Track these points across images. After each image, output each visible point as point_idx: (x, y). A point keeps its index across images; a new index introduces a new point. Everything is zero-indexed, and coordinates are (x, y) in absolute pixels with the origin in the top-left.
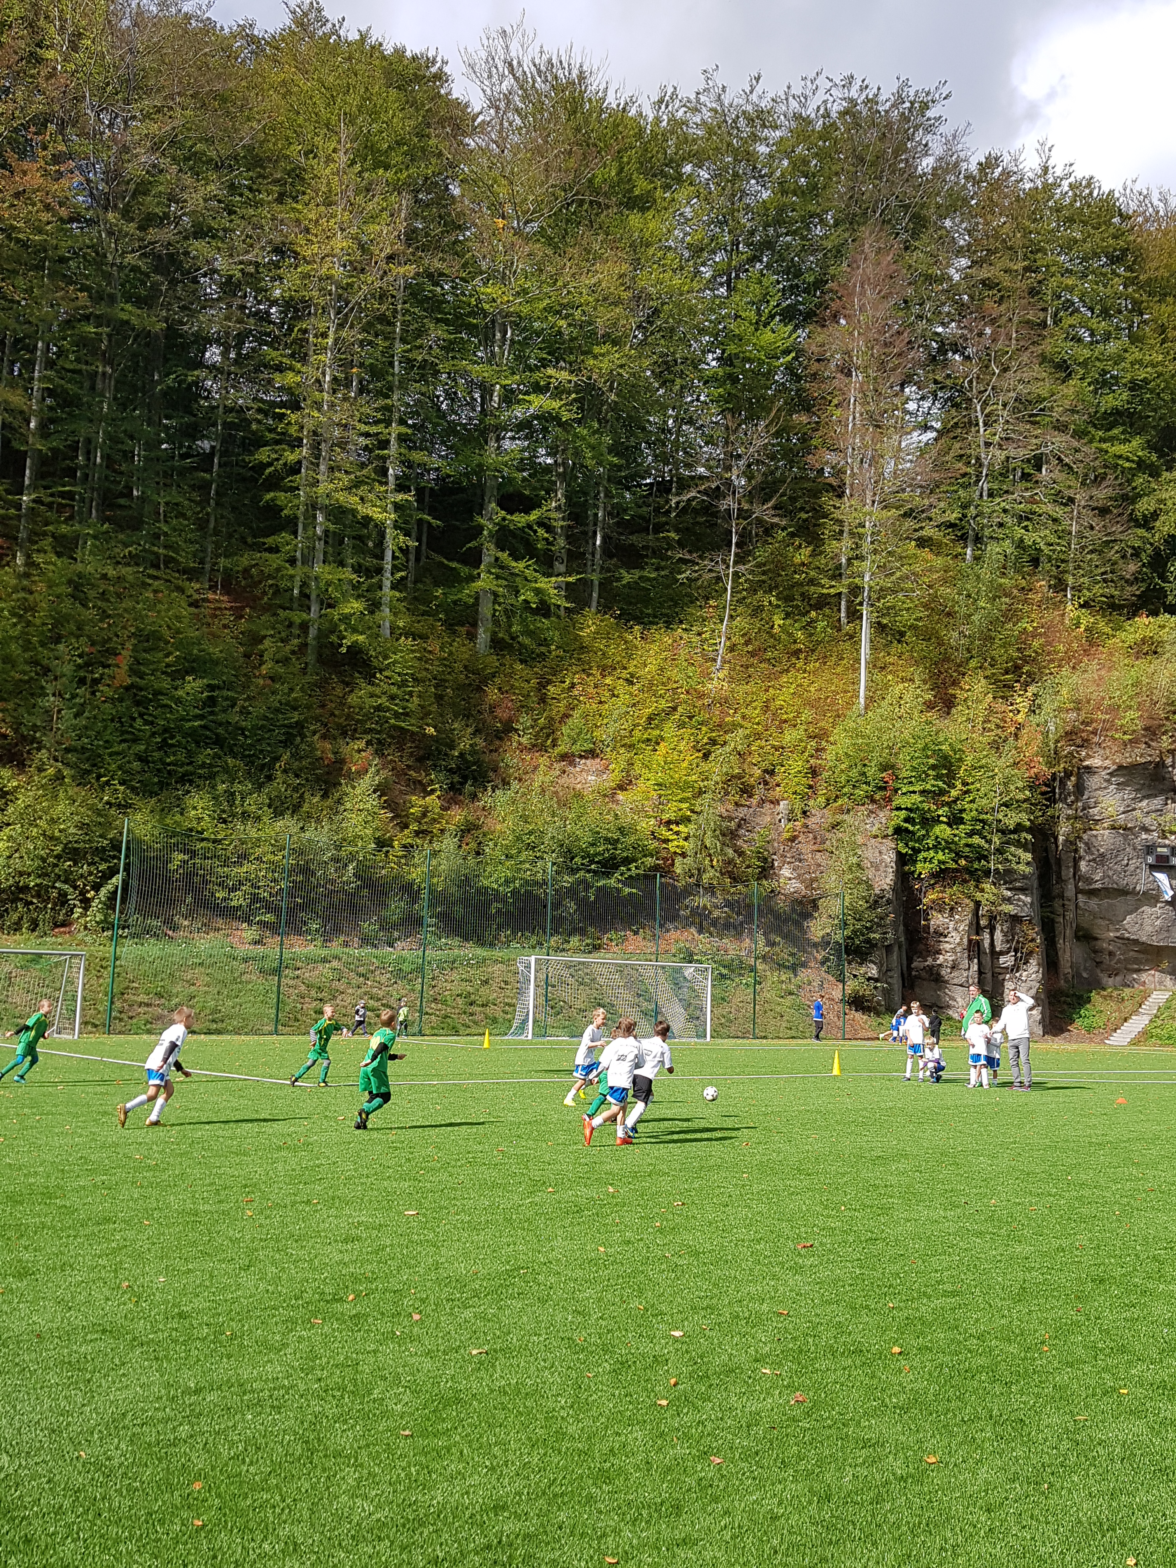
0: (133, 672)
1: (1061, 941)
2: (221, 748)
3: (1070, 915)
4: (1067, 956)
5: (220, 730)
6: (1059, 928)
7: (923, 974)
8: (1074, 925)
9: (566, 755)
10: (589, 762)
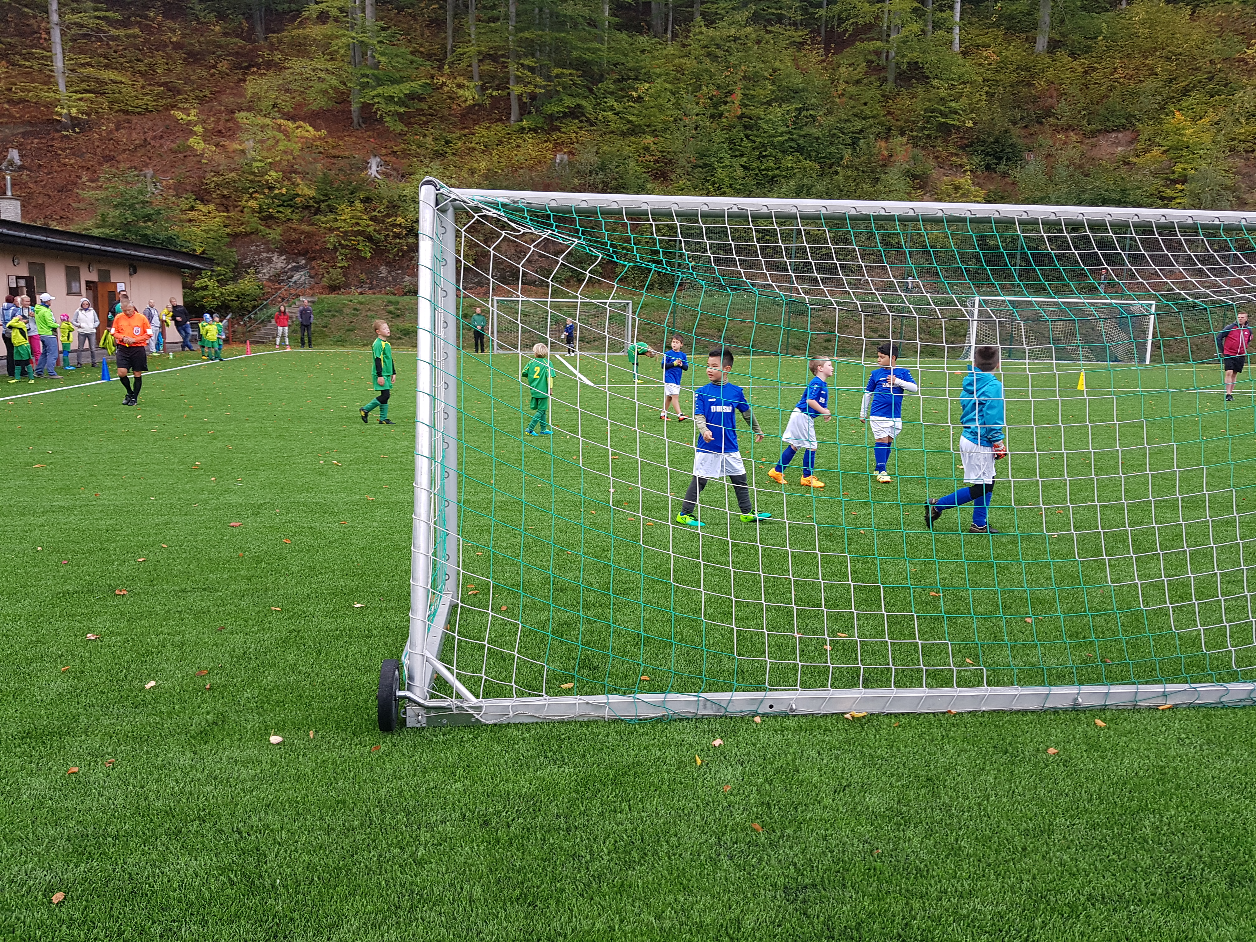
0: (742, 104)
2: (802, 154)
5: (801, 141)
9: (1099, 131)
10: (1120, 135)
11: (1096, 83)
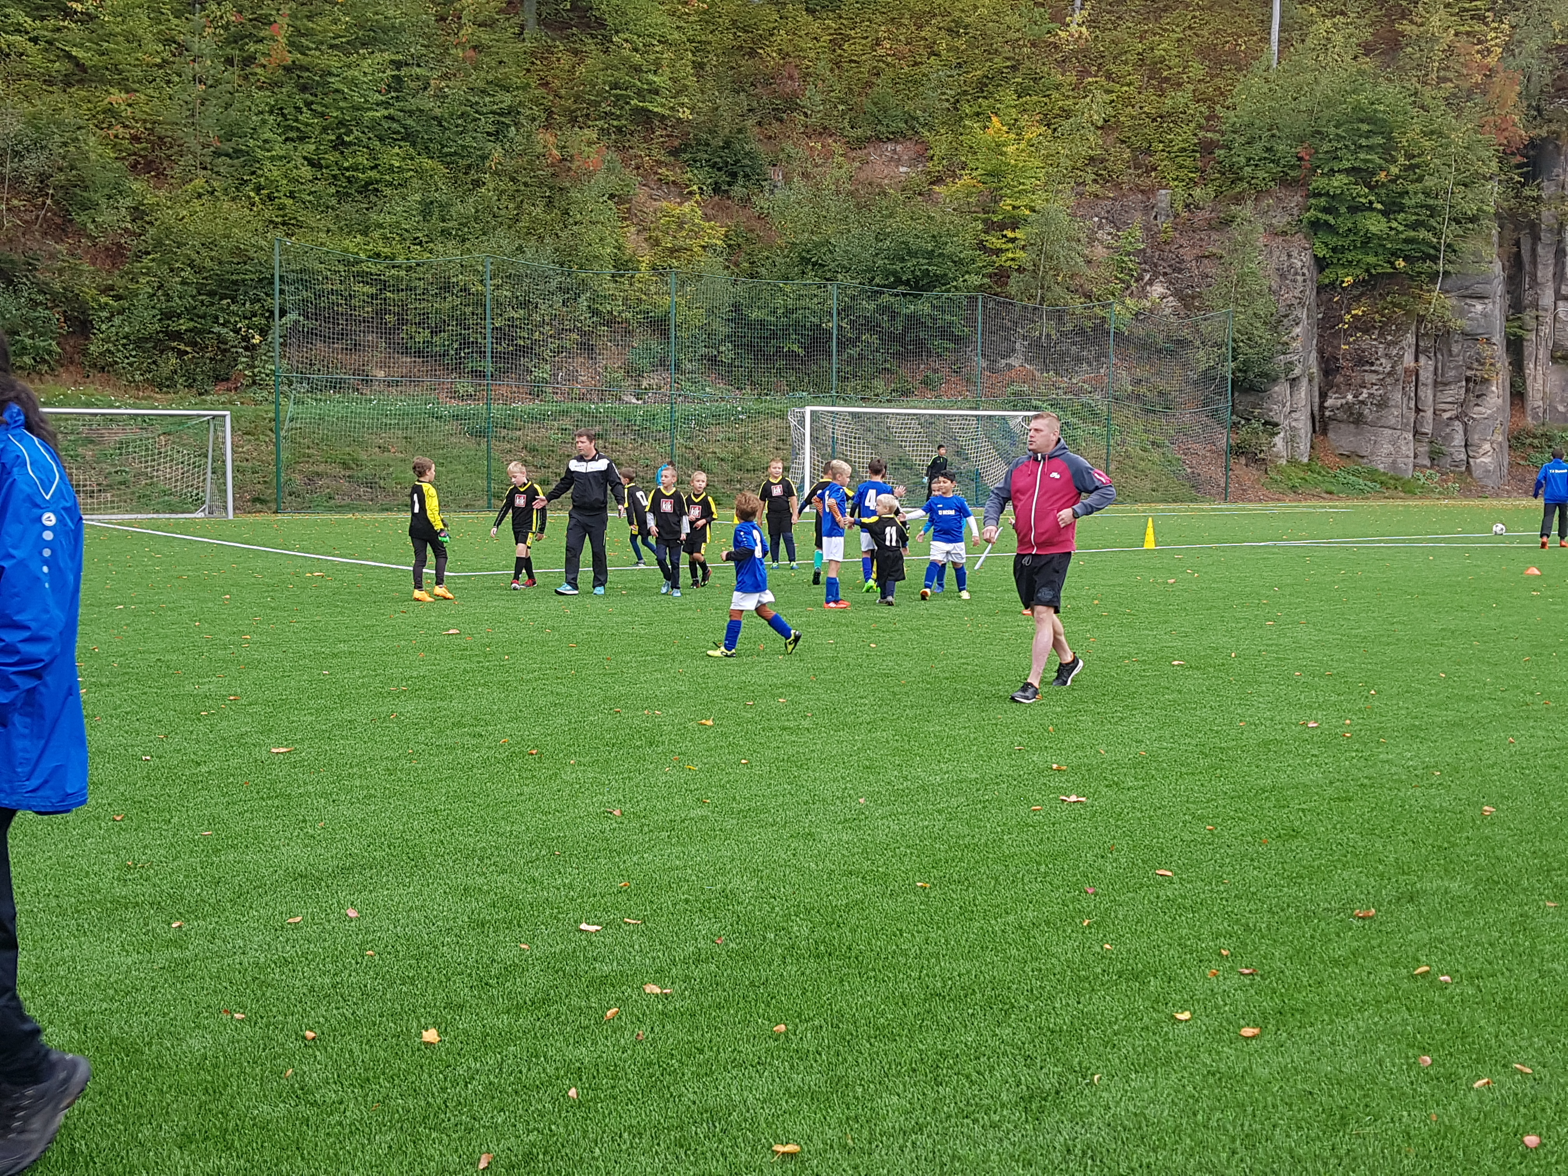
0: (293, 45)
1: (1532, 366)
2: (414, 144)
3: (1545, 330)
4: (1539, 385)
5: (409, 122)
6: (1529, 349)
7: (1340, 415)
8: (1551, 344)
9: (868, 139)
10: (899, 148)
11: (851, 61)
